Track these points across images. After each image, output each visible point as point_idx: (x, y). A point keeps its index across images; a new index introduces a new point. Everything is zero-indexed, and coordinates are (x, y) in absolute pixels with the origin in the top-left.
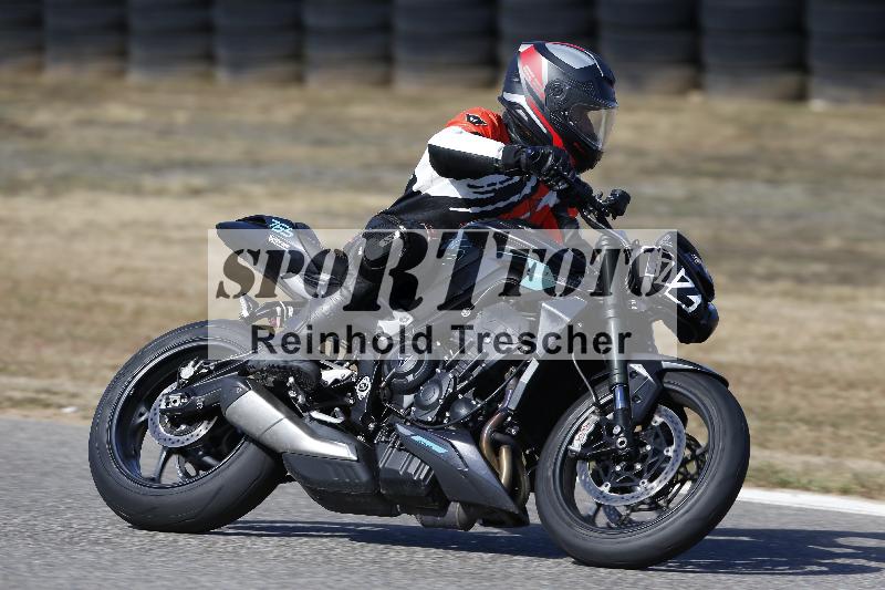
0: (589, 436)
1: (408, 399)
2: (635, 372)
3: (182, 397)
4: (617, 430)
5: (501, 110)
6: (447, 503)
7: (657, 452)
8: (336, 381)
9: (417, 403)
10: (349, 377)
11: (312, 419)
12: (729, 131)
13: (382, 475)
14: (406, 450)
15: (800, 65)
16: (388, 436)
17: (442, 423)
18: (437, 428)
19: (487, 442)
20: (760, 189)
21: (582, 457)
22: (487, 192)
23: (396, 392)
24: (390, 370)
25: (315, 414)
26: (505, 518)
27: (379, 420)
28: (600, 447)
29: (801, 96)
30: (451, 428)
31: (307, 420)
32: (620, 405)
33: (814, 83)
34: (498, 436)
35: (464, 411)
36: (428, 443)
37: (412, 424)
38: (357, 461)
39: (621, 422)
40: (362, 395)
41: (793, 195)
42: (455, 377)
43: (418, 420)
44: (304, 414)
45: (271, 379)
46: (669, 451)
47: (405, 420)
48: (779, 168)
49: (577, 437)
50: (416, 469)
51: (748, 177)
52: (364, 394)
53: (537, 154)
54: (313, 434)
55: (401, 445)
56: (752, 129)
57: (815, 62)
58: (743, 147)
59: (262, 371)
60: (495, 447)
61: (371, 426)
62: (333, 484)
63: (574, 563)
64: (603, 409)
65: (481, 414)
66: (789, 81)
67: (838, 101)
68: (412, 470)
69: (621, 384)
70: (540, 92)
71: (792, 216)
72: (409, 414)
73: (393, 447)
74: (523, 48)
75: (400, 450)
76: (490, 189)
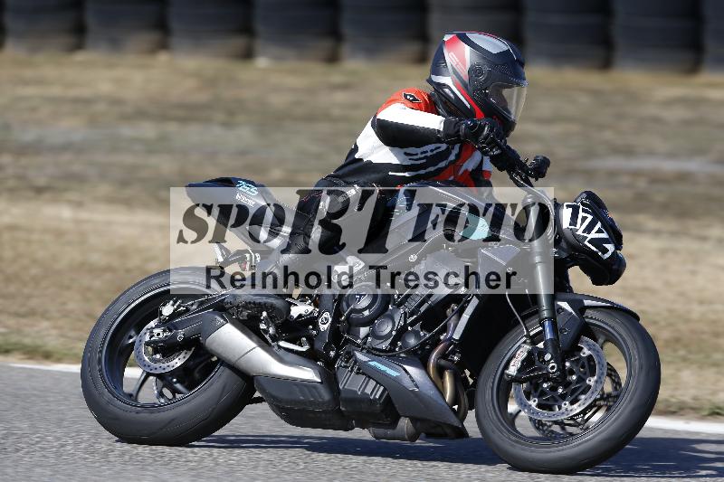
0: (523, 362)
1: (364, 331)
2: (561, 308)
3: (164, 331)
4: (548, 357)
5: (430, 89)
6: (397, 418)
7: (581, 380)
8: (300, 316)
9: (373, 334)
10: (312, 312)
11: (280, 347)
12: (190, 83)
13: (343, 395)
14: (363, 374)
15: (247, 29)
16: (347, 362)
17: (394, 351)
18: (390, 355)
19: (433, 367)
20: (217, 131)
21: (517, 380)
22: (420, 159)
23: (353, 325)
24: (348, 306)
25: (282, 344)
26: (448, 431)
27: (339, 348)
28: (532, 371)
29: (248, 55)
30: (402, 355)
31: (276, 348)
32: (549, 336)
33: (259, 44)
34: (443, 362)
35: (412, 341)
36: (383, 368)
37: (368, 352)
38: (321, 383)
39: (550, 350)
40: (324, 328)
41: (244, 135)
42: (405, 313)
43: (373, 349)
44: (273, 344)
45: (245, 313)
46: (591, 381)
47: (361, 348)
48: (232, 113)
49: (512, 363)
50: (372, 390)
51: (207, 121)
52: (326, 326)
53: (475, 125)
54: (281, 360)
55: (359, 369)
56: (210, 82)
57: (259, 27)
58: (203, 97)
59: (238, 307)
60: (440, 371)
61: (332, 353)
62: (299, 402)
63: (509, 468)
64: (534, 340)
65: (428, 344)
66: (238, 42)
67: (278, 58)
68: (368, 391)
69: (549, 319)
70: (464, 74)
71: (243, 153)
72: (365, 343)
73: (351, 371)
74: (447, 38)
75: (357, 373)
76: (423, 156)
